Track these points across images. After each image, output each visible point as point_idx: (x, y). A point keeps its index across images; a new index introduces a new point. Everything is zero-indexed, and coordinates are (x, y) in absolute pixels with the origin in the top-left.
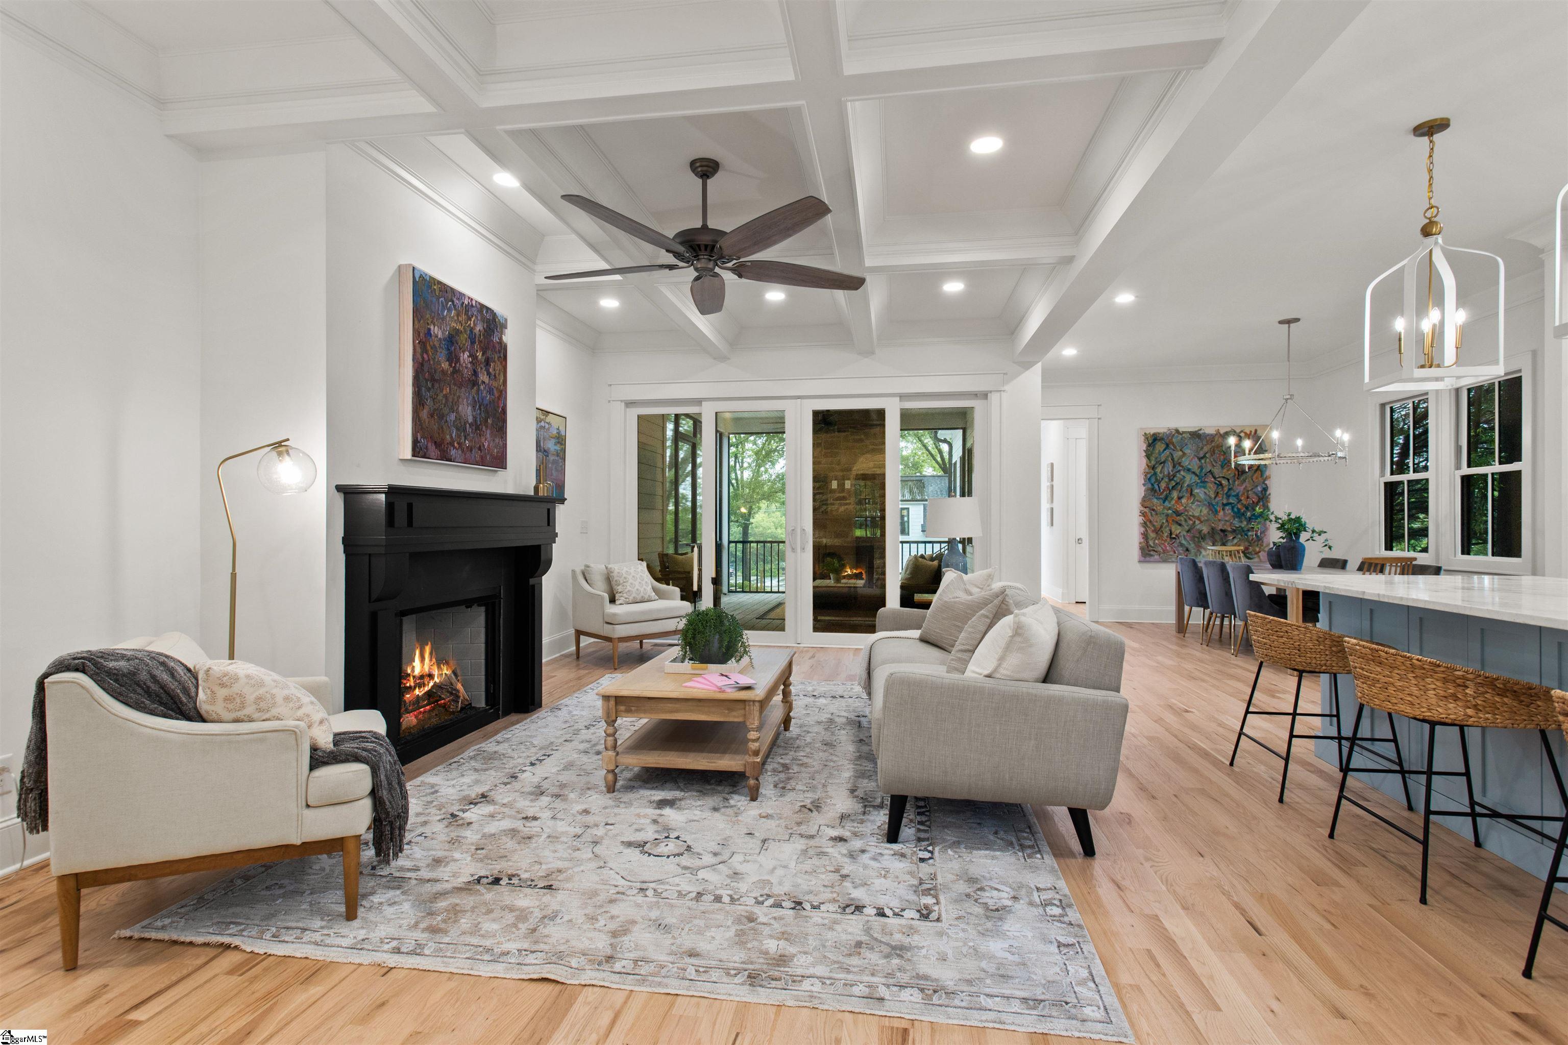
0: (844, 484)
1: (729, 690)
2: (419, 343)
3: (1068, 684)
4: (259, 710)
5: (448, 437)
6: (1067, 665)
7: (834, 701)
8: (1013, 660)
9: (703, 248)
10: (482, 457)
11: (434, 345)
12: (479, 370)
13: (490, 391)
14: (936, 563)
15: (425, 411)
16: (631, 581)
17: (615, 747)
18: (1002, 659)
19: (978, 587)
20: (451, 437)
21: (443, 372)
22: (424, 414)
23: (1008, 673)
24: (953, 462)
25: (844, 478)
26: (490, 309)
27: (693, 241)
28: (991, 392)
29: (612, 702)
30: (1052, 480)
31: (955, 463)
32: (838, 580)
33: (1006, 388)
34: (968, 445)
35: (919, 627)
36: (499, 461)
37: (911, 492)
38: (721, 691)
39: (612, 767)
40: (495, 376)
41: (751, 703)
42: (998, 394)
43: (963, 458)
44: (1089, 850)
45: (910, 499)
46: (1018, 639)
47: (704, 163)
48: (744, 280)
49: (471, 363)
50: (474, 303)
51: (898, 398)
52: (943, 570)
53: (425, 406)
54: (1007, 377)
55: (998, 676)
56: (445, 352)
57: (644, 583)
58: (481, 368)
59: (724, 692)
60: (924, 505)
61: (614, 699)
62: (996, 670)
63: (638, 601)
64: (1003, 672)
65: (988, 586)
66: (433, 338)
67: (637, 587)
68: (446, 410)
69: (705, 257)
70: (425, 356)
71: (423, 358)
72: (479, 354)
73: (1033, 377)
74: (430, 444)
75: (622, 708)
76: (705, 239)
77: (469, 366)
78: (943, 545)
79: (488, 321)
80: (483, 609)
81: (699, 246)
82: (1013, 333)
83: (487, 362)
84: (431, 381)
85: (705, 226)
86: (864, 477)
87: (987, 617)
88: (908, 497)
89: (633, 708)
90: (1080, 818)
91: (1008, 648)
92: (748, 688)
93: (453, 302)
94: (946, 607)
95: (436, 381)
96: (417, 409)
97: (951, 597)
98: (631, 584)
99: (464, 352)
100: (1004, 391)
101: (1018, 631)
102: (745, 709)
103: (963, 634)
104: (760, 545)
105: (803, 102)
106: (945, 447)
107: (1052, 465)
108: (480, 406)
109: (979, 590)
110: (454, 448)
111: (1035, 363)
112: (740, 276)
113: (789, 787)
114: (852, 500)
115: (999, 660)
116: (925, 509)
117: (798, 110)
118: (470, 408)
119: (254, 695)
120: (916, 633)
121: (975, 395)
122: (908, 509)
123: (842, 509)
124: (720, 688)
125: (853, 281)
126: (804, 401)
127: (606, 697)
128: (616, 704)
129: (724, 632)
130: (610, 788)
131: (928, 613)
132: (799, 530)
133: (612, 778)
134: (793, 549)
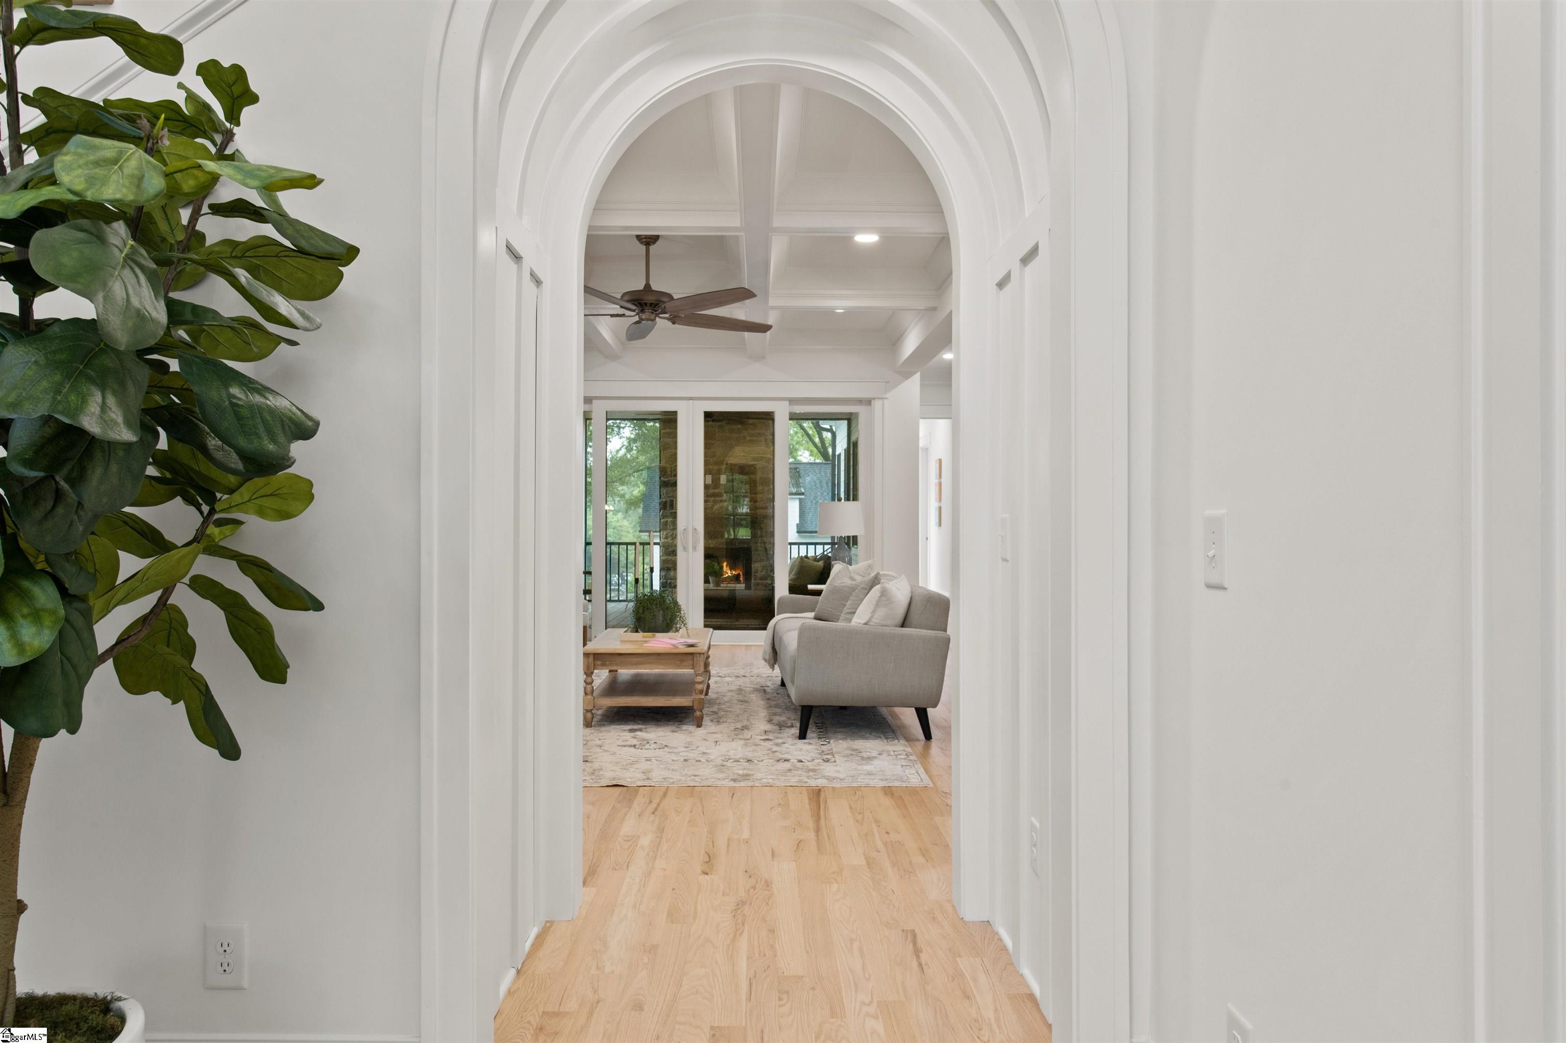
0: (719, 479)
1: (681, 647)
3: (916, 628)
6: (915, 616)
7: (738, 679)
8: (881, 612)
9: (648, 305)
14: (821, 563)
17: (591, 693)
18: (874, 612)
19: (861, 576)
23: (877, 621)
24: (837, 453)
25: (719, 472)
27: (641, 300)
28: (874, 399)
29: (591, 658)
30: (940, 477)
31: (839, 455)
33: (887, 396)
34: (853, 439)
35: (813, 611)
38: (675, 646)
39: (590, 708)
41: (698, 655)
42: (880, 402)
43: (847, 451)
44: (928, 736)
46: (883, 598)
48: (676, 325)
51: (787, 403)
52: (833, 563)
54: (890, 385)
55: (871, 623)
59: (677, 647)
60: (800, 499)
61: (592, 656)
62: (870, 620)
64: (875, 620)
65: (869, 574)
69: (650, 311)
73: (913, 385)
75: (599, 663)
76: (650, 298)
78: (827, 547)
81: (646, 304)
82: (894, 345)
85: (648, 286)
86: (743, 469)
87: (866, 589)
89: (607, 663)
90: (922, 714)
91: (877, 605)
92: (692, 646)
94: (835, 591)
97: (839, 582)
100: (886, 398)
101: (884, 593)
102: (693, 660)
103: (849, 602)
105: (743, 234)
106: (827, 436)
107: (940, 461)
109: (861, 577)
111: (917, 372)
112: (674, 323)
113: (721, 721)
115: (872, 613)
116: (800, 503)
117: (737, 237)
120: (812, 615)
121: (860, 401)
123: (716, 506)
124: (674, 645)
125: (763, 328)
126: (695, 402)
127: (586, 655)
128: (594, 660)
129: (667, 608)
130: (588, 724)
131: (820, 598)
132: (690, 529)
133: (589, 715)
134: (685, 549)
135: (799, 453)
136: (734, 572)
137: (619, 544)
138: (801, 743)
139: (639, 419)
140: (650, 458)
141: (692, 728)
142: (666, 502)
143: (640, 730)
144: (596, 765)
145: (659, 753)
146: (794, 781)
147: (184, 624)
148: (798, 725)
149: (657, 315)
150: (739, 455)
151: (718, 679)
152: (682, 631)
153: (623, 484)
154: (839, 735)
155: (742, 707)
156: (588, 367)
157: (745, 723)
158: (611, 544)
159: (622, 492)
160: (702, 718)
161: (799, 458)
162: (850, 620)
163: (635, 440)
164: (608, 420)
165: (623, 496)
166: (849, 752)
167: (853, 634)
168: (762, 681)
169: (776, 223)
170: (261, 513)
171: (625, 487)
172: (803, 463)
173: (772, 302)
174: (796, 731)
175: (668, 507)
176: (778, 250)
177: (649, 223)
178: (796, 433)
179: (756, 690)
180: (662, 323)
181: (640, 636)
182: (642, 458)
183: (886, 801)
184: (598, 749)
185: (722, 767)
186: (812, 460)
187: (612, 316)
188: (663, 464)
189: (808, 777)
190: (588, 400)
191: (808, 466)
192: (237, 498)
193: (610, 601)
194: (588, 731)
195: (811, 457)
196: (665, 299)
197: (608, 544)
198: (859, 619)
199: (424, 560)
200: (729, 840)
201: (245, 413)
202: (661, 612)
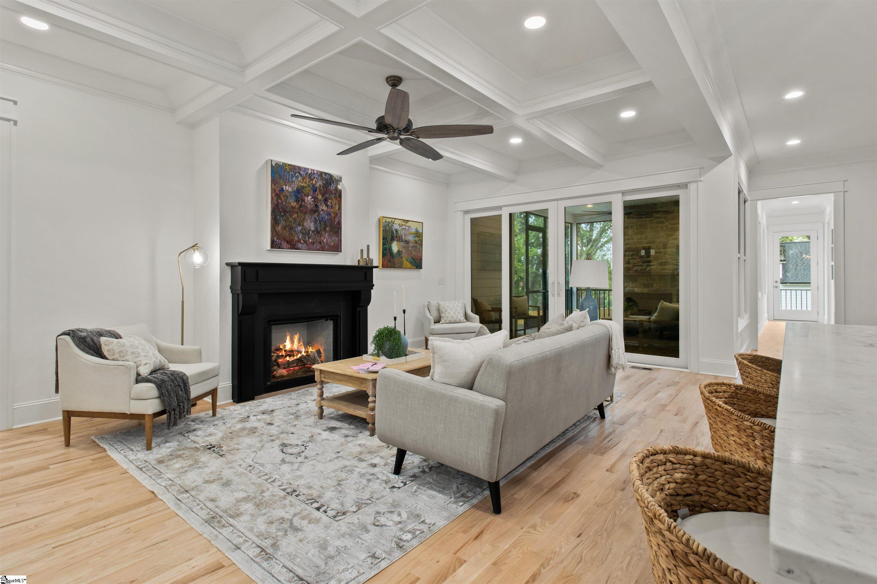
1: (362, 372)
2: (275, 195)
3: (474, 390)
4: (120, 356)
5: (296, 238)
10: (322, 247)
11: (286, 195)
12: (320, 204)
13: (329, 214)
15: (279, 227)
16: (449, 311)
20: (298, 238)
21: (293, 207)
22: (279, 228)
26: (328, 174)
28: (690, 182)
33: (702, 179)
36: (337, 248)
39: (319, 406)
40: (332, 206)
41: (368, 381)
42: (695, 184)
47: (392, 79)
49: (313, 201)
50: (315, 172)
53: (280, 224)
54: (704, 170)
56: (294, 198)
57: (457, 312)
58: (321, 203)
59: (359, 373)
63: (452, 322)
66: (285, 192)
67: (452, 314)
68: (294, 226)
70: (280, 201)
71: (278, 202)
72: (320, 197)
74: (283, 242)
75: (323, 376)
77: (312, 203)
79: (326, 180)
80: (332, 321)
83: (326, 200)
84: (283, 212)
89: (326, 376)
93: (300, 173)
95: (286, 212)
96: (274, 225)
98: (449, 312)
99: (308, 197)
100: (700, 181)
102: (366, 384)
108: (320, 222)
110: (301, 243)
118: (312, 223)
119: (118, 350)
121: (678, 186)
126: (559, 202)
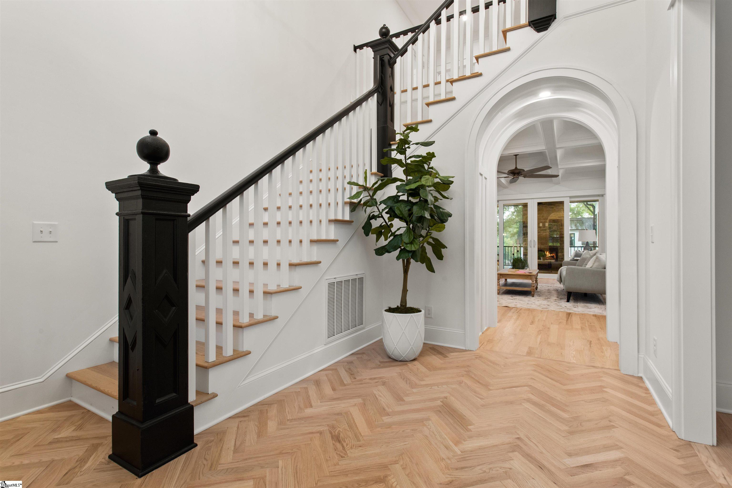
8: (596, 264)
17: (499, 285)
18: (594, 264)
25: (545, 222)
29: (499, 275)
31: (596, 215)
32: (544, 260)
37: (576, 226)
39: (499, 289)
41: (533, 276)
45: (575, 229)
46: (597, 260)
51: (569, 198)
59: (526, 273)
62: (592, 266)
69: (517, 175)
75: (501, 277)
76: (517, 171)
81: (515, 173)
85: (516, 168)
86: (554, 221)
87: (592, 257)
88: (574, 228)
89: (504, 277)
91: (595, 262)
92: (531, 274)
94: (583, 259)
101: (597, 258)
102: (532, 278)
103: (586, 261)
104: (510, 248)
105: (547, 150)
112: (525, 178)
114: (548, 231)
117: (545, 151)
121: (599, 196)
122: (574, 234)
123: (544, 234)
124: (525, 273)
125: (557, 176)
126: (534, 200)
127: (498, 274)
128: (500, 276)
129: (523, 262)
130: (498, 294)
131: (578, 262)
132: (533, 241)
133: (499, 291)
134: (531, 247)
135: (584, 214)
136: (552, 255)
137: (508, 247)
138: (568, 303)
139: (516, 206)
140: (519, 219)
141: (531, 297)
142: (525, 233)
143: (514, 296)
144: (501, 302)
145: (519, 301)
146: (562, 310)
147: (425, 250)
148: (566, 298)
149: (519, 176)
150: (553, 216)
151: (541, 287)
152: (528, 269)
153: (510, 228)
154: (582, 302)
155: (549, 293)
156: (498, 191)
157: (549, 297)
158: (505, 247)
159: (510, 230)
160: (534, 294)
161: (583, 216)
162: (585, 267)
163: (514, 212)
164: (504, 206)
165: (510, 232)
166: (583, 306)
167: (587, 270)
168: (557, 288)
169: (557, 146)
170: (436, 231)
171: (511, 229)
172: (585, 218)
173: (559, 167)
174: (566, 300)
175: (525, 234)
176: (559, 153)
177: (516, 151)
178: (583, 206)
179: (554, 290)
180: (521, 178)
181: (514, 270)
182: (517, 219)
183: (594, 318)
184: (501, 299)
185: (539, 306)
186: (590, 216)
187: (505, 177)
188: (524, 220)
189: (567, 310)
190: (498, 201)
191: (587, 219)
192: (433, 228)
193: (505, 265)
194: (498, 295)
195: (589, 215)
196: (521, 171)
197: (504, 247)
198: (589, 265)
199: (466, 239)
200: (539, 319)
201: (442, 213)
202: (521, 263)
